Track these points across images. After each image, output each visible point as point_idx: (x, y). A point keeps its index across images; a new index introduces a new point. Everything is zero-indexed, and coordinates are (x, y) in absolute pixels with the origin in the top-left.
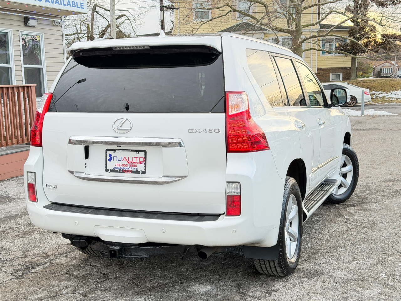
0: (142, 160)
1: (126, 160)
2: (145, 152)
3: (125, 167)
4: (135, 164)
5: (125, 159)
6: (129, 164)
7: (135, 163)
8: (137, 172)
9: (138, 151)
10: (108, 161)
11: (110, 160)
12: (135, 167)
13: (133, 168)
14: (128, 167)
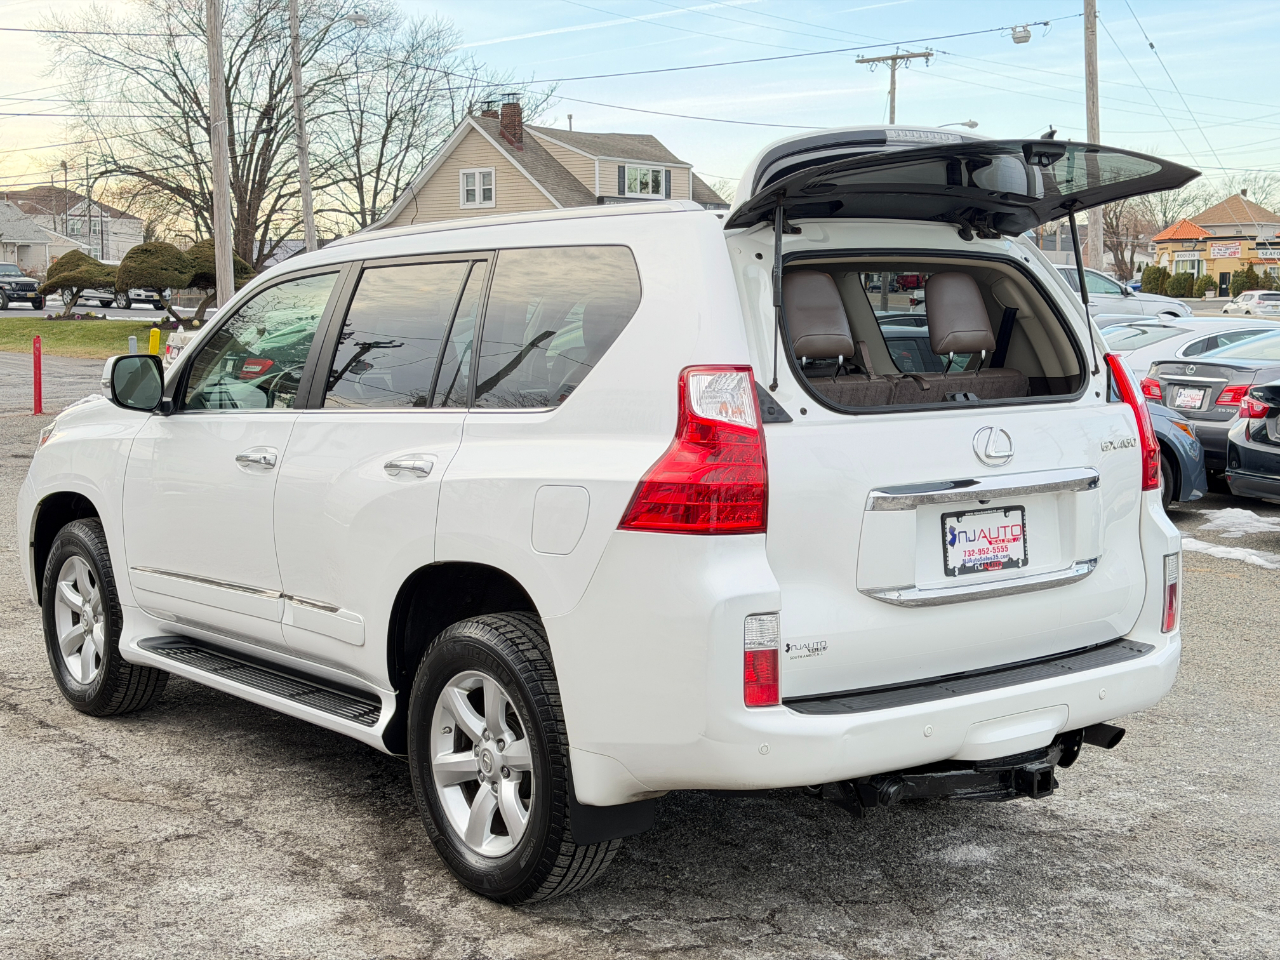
0: (1017, 531)
1: (985, 537)
2: (1021, 509)
3: (983, 556)
4: (1004, 545)
5: (982, 535)
6: (991, 547)
7: (1003, 541)
8: (1011, 563)
9: (1007, 510)
10: (949, 547)
11: (952, 543)
12: (1005, 553)
13: (1000, 554)
14: (991, 555)
